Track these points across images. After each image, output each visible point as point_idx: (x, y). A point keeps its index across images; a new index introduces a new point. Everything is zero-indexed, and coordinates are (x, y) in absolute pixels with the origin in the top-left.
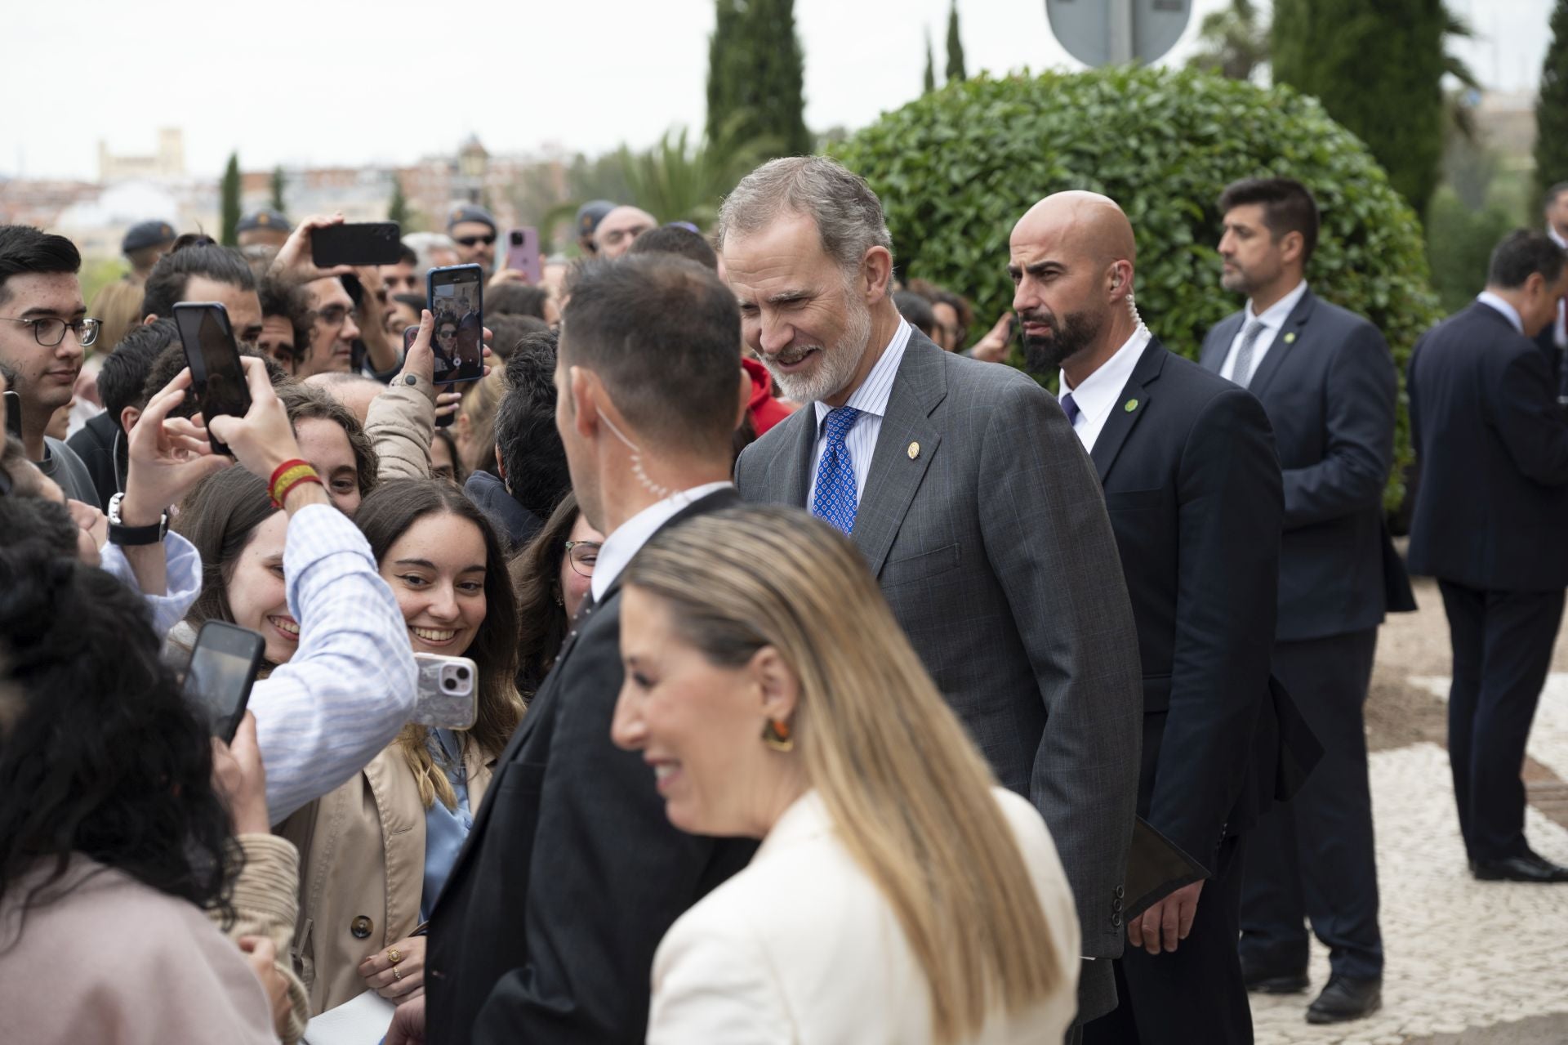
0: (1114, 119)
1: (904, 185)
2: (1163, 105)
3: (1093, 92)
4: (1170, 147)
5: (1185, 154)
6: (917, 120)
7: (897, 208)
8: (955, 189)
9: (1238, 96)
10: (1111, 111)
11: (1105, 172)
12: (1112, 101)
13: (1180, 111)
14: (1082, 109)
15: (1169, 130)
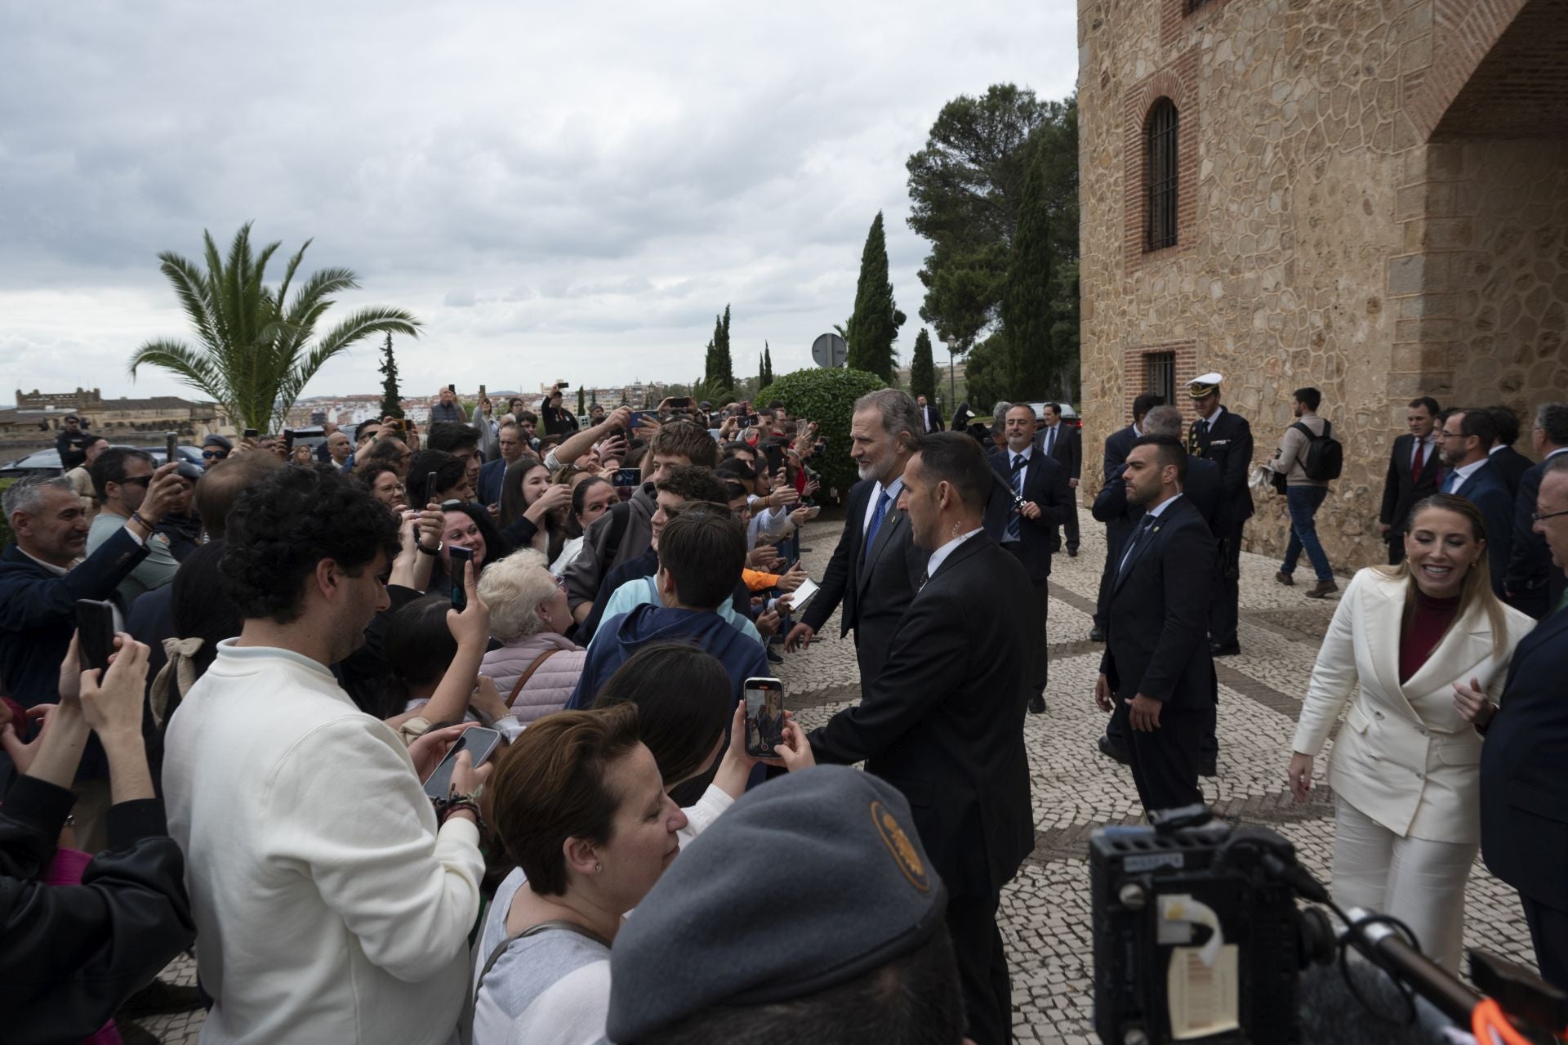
3: (826, 374)
6: (788, 381)
10: (832, 378)
14: (826, 377)
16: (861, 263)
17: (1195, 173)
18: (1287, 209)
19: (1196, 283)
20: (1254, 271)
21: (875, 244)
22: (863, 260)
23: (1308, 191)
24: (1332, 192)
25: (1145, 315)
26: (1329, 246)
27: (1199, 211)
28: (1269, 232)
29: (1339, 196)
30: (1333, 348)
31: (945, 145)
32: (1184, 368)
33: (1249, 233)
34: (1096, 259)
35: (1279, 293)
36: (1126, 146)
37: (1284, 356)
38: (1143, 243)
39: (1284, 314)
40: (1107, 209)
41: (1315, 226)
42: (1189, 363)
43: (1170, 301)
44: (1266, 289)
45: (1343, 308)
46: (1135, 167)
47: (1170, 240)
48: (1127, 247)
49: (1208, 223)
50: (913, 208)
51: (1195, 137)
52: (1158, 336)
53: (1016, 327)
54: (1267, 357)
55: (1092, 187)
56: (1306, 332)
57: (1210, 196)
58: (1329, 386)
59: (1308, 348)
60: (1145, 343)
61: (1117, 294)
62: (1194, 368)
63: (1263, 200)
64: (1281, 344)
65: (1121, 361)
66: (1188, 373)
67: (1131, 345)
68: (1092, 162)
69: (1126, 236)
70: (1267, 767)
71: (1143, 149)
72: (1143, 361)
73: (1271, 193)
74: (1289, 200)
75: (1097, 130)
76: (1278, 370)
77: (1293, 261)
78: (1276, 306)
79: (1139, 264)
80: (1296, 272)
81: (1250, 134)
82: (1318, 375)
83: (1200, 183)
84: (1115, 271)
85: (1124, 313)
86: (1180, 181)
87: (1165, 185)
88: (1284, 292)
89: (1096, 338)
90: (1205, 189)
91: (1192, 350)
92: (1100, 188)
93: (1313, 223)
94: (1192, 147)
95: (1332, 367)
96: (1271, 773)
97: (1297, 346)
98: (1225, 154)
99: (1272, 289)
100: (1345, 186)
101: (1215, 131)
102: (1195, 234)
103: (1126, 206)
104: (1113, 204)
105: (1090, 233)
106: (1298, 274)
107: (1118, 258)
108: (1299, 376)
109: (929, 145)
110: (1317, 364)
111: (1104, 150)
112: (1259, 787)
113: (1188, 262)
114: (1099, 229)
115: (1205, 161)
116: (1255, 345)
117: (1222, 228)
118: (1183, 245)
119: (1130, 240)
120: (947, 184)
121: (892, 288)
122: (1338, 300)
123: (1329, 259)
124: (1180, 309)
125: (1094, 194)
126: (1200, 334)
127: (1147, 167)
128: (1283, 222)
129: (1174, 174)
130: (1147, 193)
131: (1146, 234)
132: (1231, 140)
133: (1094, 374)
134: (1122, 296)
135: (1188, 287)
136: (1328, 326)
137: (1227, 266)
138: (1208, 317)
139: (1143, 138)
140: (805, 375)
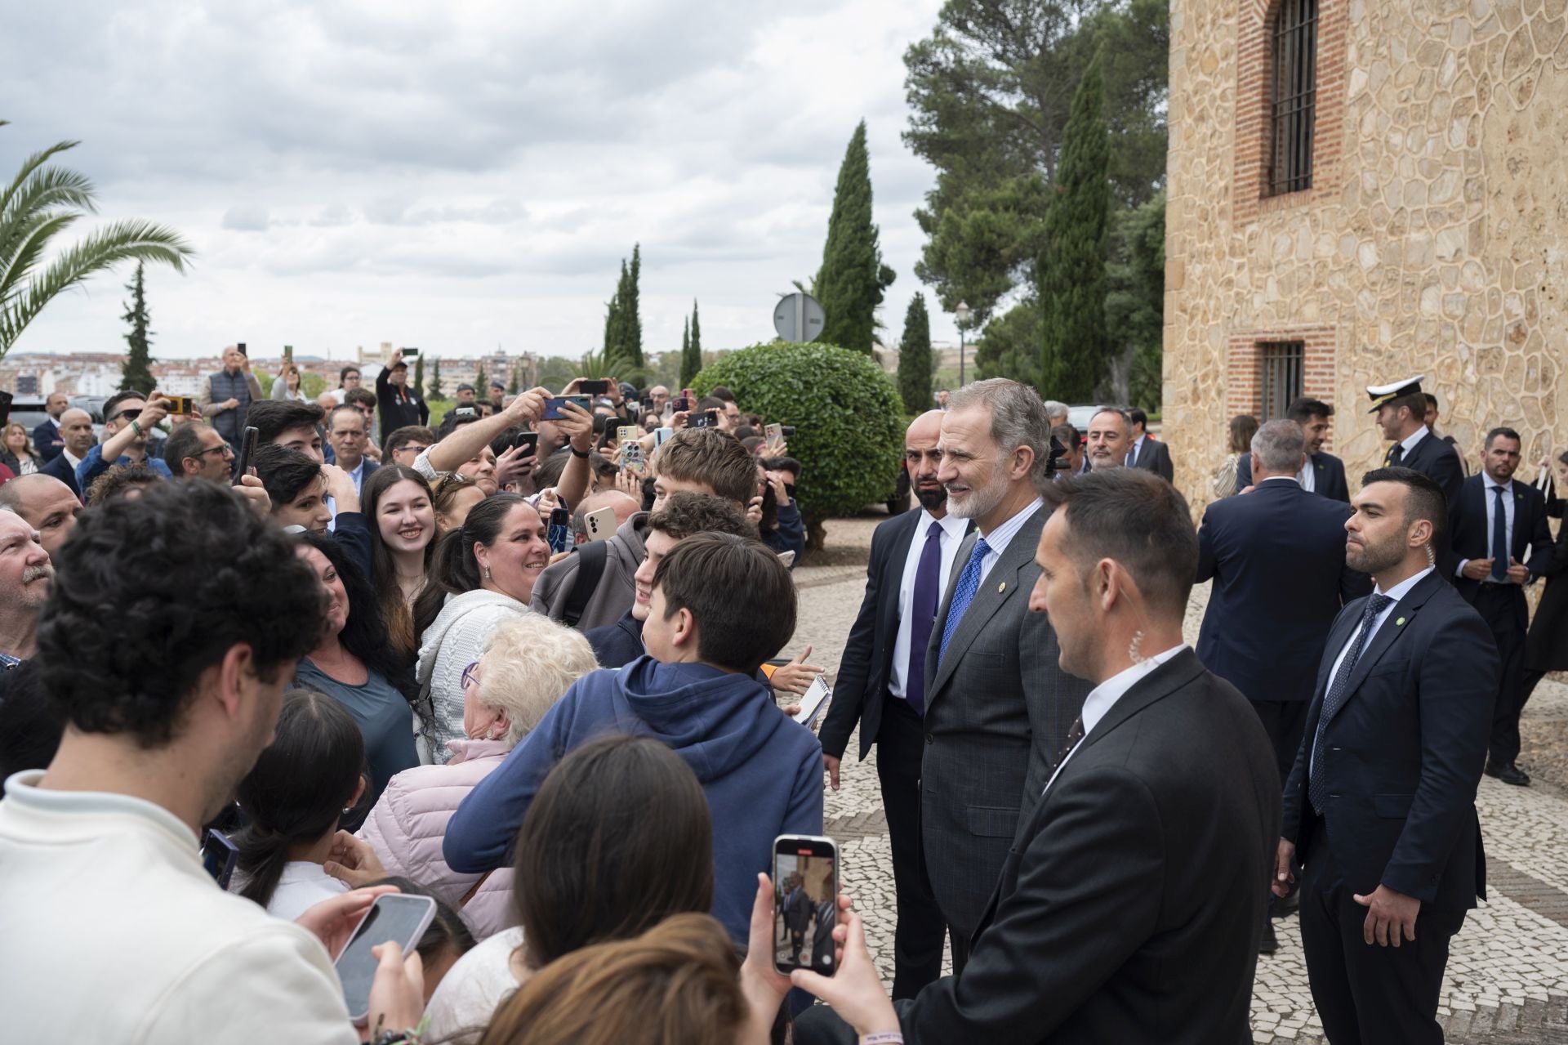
0: (806, 361)
1: (736, 382)
2: (822, 357)
6: (739, 359)
8: (752, 383)
10: (804, 358)
12: (805, 355)
13: (827, 359)
14: (795, 357)
15: (824, 365)
16: (834, 195)
17: (1340, 87)
18: (1474, 145)
19: (1338, 244)
20: (1423, 232)
21: (854, 168)
22: (837, 190)
23: (1506, 121)
24: (1542, 122)
25: (1261, 287)
26: (1535, 200)
27: (1345, 142)
28: (1447, 176)
29: (1551, 130)
30: (1538, 346)
31: (960, 33)
32: (1316, 366)
33: (1418, 176)
34: (1190, 203)
35: (1460, 265)
36: (1240, 45)
37: (1465, 355)
38: (1261, 183)
39: (1467, 294)
40: (1209, 133)
41: (1515, 171)
42: (1324, 359)
43: (1299, 269)
44: (1441, 258)
45: (1554, 290)
46: (1252, 75)
47: (1300, 182)
48: (1237, 188)
49: (1359, 159)
50: (911, 119)
51: (1343, 36)
52: (1279, 318)
53: (1055, 296)
54: (1439, 355)
55: (1188, 100)
56: (1499, 323)
57: (1362, 120)
58: (1531, 401)
59: (1502, 344)
60: (1261, 328)
61: (1221, 256)
62: (1332, 366)
63: (1440, 130)
64: (1460, 337)
65: (1223, 351)
66: (1323, 374)
67: (1239, 329)
68: (1189, 65)
69: (1236, 173)
70: (1473, 966)
71: (1265, 49)
72: (1255, 353)
73: (1451, 121)
74: (1479, 132)
75: (1197, 20)
76: (1456, 375)
77: (1481, 220)
78: (1455, 283)
79: (1255, 213)
80: (1485, 236)
81: (1424, 35)
82: (1517, 385)
83: (1348, 102)
84: (1218, 221)
85: (1230, 283)
86: (1319, 97)
87: (1295, 102)
88: (1467, 263)
89: (1187, 317)
90: (1354, 112)
91: (1328, 340)
92: (1199, 102)
93: (1513, 166)
94: (1337, 50)
95: (1537, 373)
96: (1480, 974)
97: (1484, 341)
98: (1385, 61)
99: (1449, 258)
100: (1561, 115)
101: (1371, 29)
102: (1339, 174)
103: (1238, 130)
104: (1217, 126)
105: (1183, 166)
106: (1490, 238)
107: (1223, 203)
108: (1486, 385)
109: (938, 31)
110: (1514, 367)
111: (1207, 49)
112: (1465, 997)
113: (1328, 214)
114: (1196, 160)
115: (1356, 71)
116: (1422, 337)
117: (1379, 167)
118: (1320, 189)
119: (1243, 179)
120: (960, 87)
121: (877, 232)
122: (1546, 277)
123: (1534, 219)
124: (1312, 280)
125: (1190, 111)
126: (1341, 318)
127: (1270, 76)
128: (1468, 163)
129: (1309, 87)
130: (1269, 112)
131: (1265, 171)
132: (1394, 43)
133: (1182, 368)
134: (1228, 258)
135: (1326, 250)
136: (1531, 315)
137: (1384, 222)
138: (1355, 294)
139: (1265, 34)
140: (765, 352)
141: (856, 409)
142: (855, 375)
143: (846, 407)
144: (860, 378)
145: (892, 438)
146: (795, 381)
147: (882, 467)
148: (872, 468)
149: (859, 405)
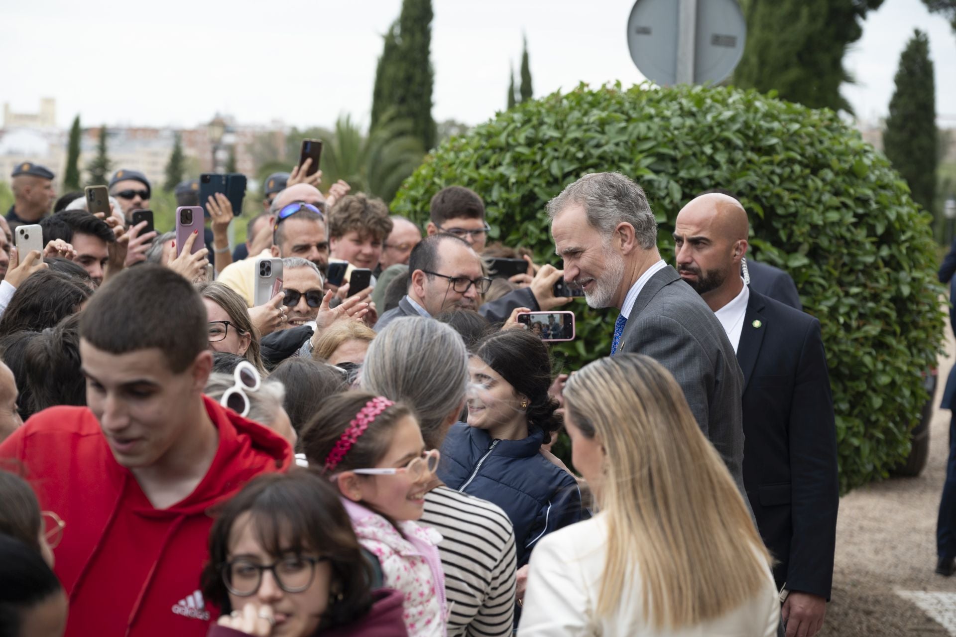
0: (692, 129)
2: (733, 119)
3: (675, 106)
4: (738, 155)
5: (750, 161)
6: (526, 122)
7: (505, 195)
9: (792, 116)
10: (689, 122)
11: (683, 174)
12: (692, 114)
13: (747, 125)
14: (665, 119)
15: (738, 141)
140: (593, 105)
141: (815, 254)
142: (816, 166)
143: (790, 248)
144: (829, 175)
145: (905, 329)
146: (661, 181)
147: (877, 402)
148: (853, 406)
149: (824, 242)
